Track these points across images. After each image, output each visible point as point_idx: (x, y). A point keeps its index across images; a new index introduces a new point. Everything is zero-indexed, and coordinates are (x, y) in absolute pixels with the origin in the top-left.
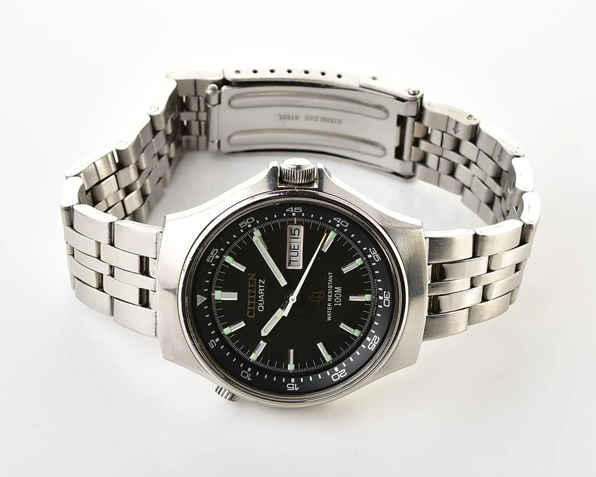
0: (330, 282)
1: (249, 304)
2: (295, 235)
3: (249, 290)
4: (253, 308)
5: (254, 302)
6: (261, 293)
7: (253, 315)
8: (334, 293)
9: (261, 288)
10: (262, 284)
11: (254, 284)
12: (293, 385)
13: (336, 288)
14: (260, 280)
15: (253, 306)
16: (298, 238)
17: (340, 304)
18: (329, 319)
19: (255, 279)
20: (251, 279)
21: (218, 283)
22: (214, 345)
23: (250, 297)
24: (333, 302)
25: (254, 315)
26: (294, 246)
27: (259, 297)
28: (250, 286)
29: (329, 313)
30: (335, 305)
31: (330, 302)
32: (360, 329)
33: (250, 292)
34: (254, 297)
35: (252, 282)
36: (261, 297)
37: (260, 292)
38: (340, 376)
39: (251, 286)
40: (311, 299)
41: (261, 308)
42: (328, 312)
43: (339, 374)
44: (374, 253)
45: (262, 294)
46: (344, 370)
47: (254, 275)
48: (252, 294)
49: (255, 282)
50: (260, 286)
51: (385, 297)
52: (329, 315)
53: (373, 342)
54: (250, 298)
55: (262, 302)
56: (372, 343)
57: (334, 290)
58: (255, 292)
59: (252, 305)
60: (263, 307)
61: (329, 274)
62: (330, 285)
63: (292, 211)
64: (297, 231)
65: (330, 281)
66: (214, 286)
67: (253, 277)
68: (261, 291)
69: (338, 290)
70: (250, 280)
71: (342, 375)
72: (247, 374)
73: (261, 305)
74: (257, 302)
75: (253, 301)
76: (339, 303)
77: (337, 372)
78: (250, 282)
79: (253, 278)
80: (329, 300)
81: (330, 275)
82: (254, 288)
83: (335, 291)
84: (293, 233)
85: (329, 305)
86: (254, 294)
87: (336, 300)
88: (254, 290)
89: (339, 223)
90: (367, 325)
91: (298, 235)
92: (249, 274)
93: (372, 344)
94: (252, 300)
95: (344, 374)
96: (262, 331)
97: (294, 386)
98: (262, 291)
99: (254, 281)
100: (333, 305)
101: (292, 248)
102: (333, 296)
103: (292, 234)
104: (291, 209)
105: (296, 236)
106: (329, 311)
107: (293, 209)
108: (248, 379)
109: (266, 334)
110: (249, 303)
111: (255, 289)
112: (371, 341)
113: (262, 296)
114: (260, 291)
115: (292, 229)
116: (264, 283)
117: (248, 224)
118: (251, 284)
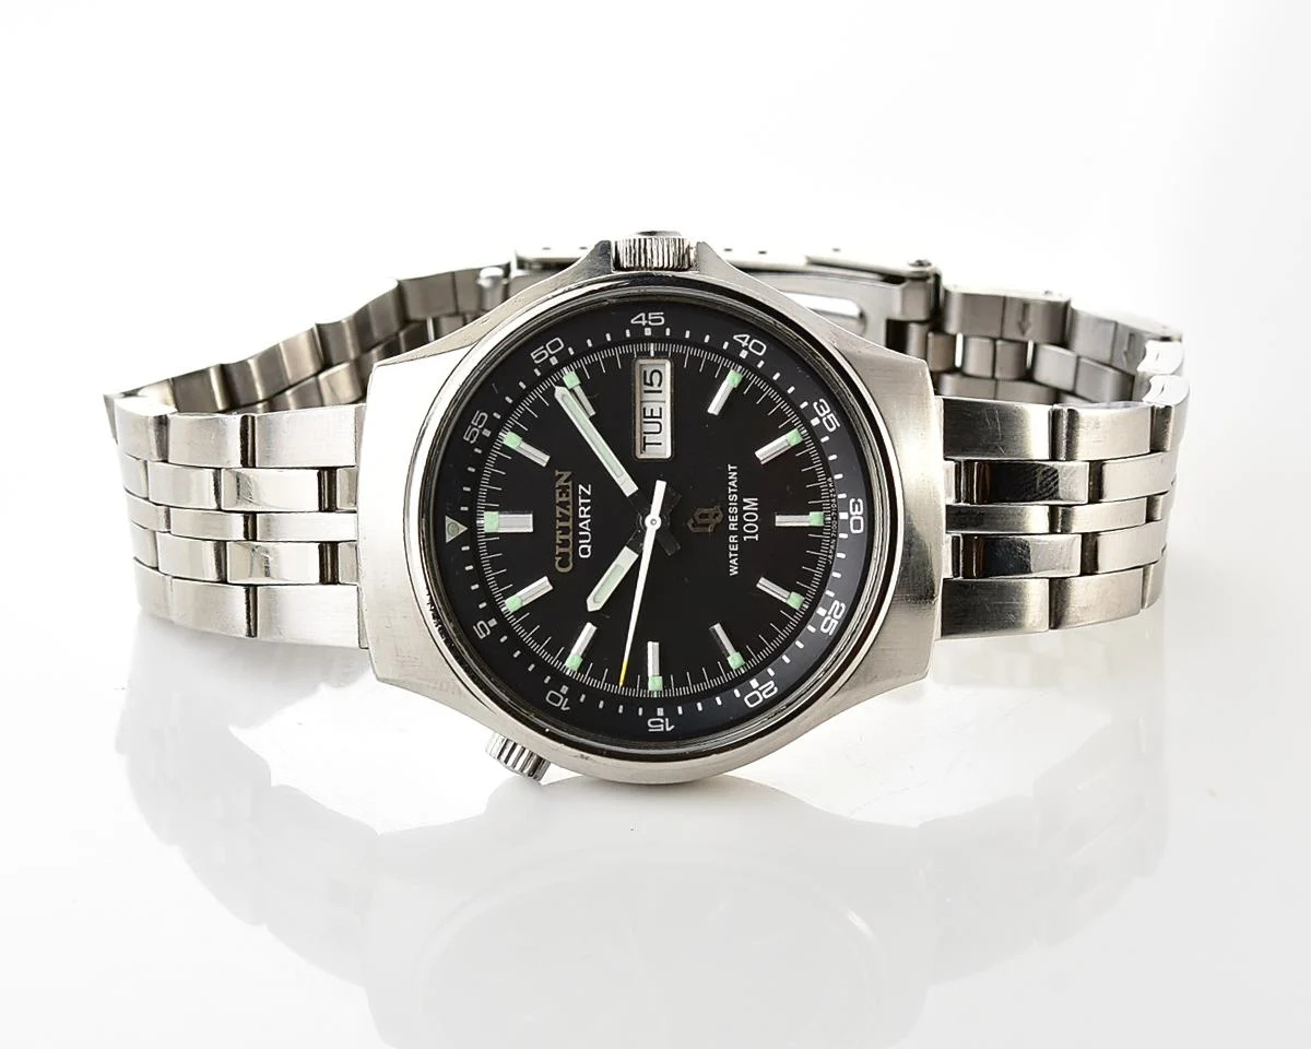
0: (732, 487)
1: (558, 541)
2: (651, 384)
3: (558, 509)
4: (569, 550)
5: (569, 537)
6: (585, 516)
7: (568, 565)
8: (741, 512)
9: (585, 505)
10: (584, 496)
11: (567, 496)
12: (662, 721)
13: (745, 500)
14: (581, 487)
15: (568, 546)
16: (660, 392)
17: (756, 537)
18: (734, 571)
19: (570, 484)
20: (561, 482)
21: (491, 496)
22: (485, 631)
23: (559, 524)
24: (740, 533)
25: (571, 564)
26: (652, 410)
27: (581, 525)
28: (558, 500)
29: (733, 558)
30: (745, 538)
31: (733, 533)
32: (802, 592)
33: (560, 513)
34: (569, 524)
35: (564, 488)
36: (585, 525)
37: (582, 514)
38: (763, 696)
39: (561, 499)
40: (693, 525)
41: (585, 551)
42: (731, 555)
43: (761, 692)
44: (825, 412)
45: (586, 519)
46: (772, 682)
47: (567, 474)
48: (565, 518)
49: (570, 491)
50: (581, 501)
51: (852, 513)
52: (733, 561)
53: (832, 616)
54: (560, 528)
55: (586, 537)
56: (828, 618)
57: (741, 504)
58: (570, 513)
59: (565, 543)
60: (589, 547)
61: (730, 467)
62: (733, 493)
63: (644, 323)
64: (656, 375)
65: (733, 484)
66: (482, 503)
67: (565, 478)
68: (584, 512)
69: (751, 504)
70: (560, 487)
71: (767, 694)
72: (559, 699)
73: (585, 544)
74: (577, 538)
75: (567, 534)
76: (754, 534)
77: (757, 689)
78: (558, 491)
79: (565, 481)
80: (732, 527)
81: (732, 470)
82: (568, 503)
83: (745, 508)
84: (648, 381)
85: (732, 539)
86: (569, 517)
87: (747, 528)
88: (568, 510)
89: (746, 348)
90: (816, 582)
91: (659, 385)
92: (557, 473)
93: (829, 622)
94: (565, 530)
95: (772, 690)
96: (590, 601)
97: (664, 724)
98: (586, 510)
99: (568, 487)
100: (740, 539)
101: (648, 414)
102: (740, 518)
103: (646, 383)
104: (640, 319)
105: (655, 388)
106: (733, 552)
107: (647, 319)
108: (563, 708)
109: (598, 607)
110: (559, 537)
111: (570, 507)
112: (827, 615)
113: (586, 522)
114: (582, 512)
115: (645, 372)
116: (589, 493)
117: (550, 356)
118: (561, 496)
